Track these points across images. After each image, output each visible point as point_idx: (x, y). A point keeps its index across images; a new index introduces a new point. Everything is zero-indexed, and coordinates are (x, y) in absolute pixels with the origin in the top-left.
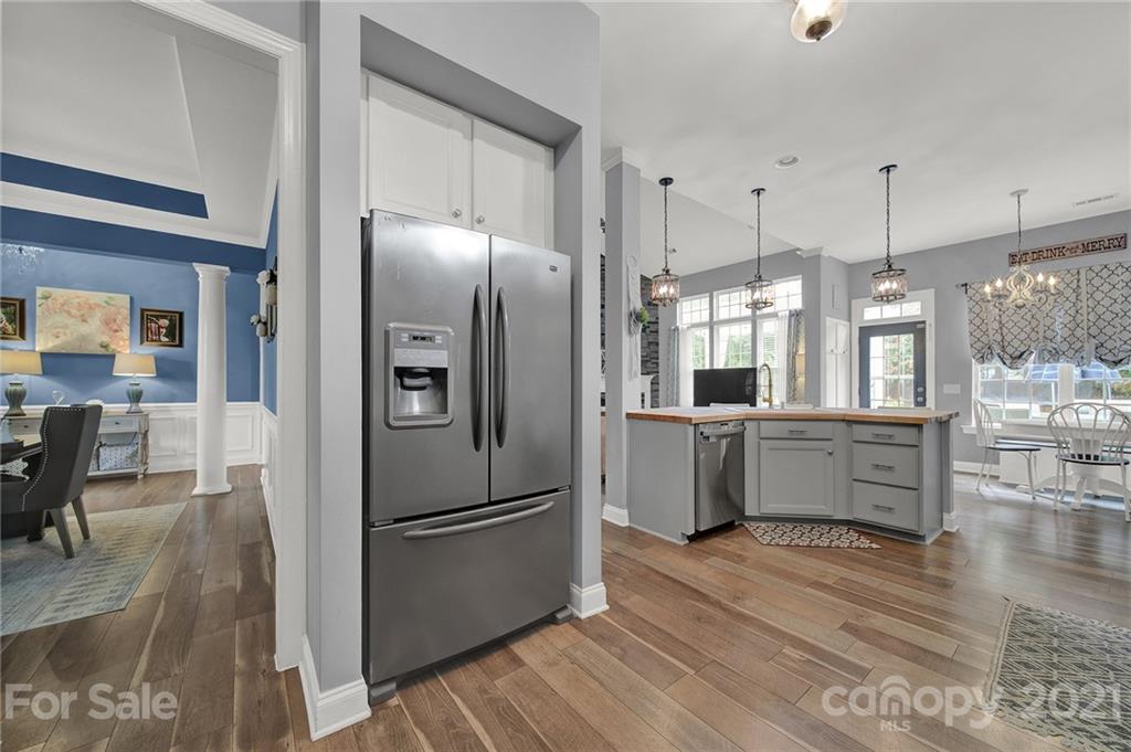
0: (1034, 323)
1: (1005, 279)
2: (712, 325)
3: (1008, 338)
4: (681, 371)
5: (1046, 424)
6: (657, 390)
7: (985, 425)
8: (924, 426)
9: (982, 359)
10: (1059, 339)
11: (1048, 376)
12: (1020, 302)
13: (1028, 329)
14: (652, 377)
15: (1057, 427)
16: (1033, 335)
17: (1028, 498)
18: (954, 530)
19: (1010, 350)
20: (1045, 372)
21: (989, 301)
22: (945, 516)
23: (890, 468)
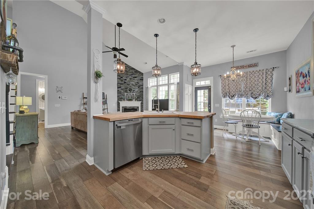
0: (237, 87)
1: (229, 72)
2: (158, 86)
3: (231, 91)
4: (149, 100)
5: (239, 116)
6: (143, 106)
7: (225, 115)
8: (203, 119)
9: (224, 97)
10: (242, 91)
11: (240, 102)
12: (233, 79)
13: (235, 88)
14: (141, 102)
15: (242, 117)
16: (236, 90)
17: (234, 137)
18: (213, 154)
19: (231, 94)
20: (239, 101)
21: (225, 79)
22: (211, 149)
23: (192, 135)
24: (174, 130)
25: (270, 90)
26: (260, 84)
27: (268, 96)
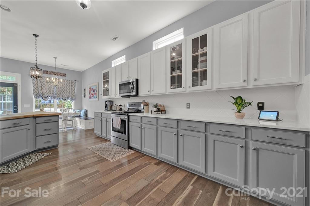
0: (50, 89)
3: (44, 92)
9: (37, 97)
10: (55, 94)
13: (48, 91)
19: (44, 95)
23: (50, 129)
24: (29, 129)
25: (74, 95)
26: (68, 90)
27: (73, 99)
